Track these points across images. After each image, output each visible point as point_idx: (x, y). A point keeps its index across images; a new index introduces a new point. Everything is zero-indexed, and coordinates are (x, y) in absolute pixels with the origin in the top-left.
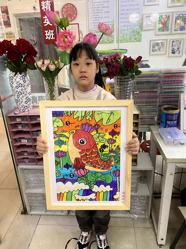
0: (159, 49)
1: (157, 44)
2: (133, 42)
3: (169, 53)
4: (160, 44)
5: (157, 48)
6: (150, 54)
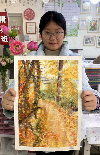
0: (90, 42)
2: (72, 36)
3: (96, 45)
4: (91, 39)
5: (88, 41)
6: (84, 45)
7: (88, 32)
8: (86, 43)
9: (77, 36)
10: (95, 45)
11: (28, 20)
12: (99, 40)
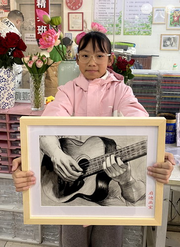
0: (171, 45)
1: (169, 39)
2: (142, 35)
6: (160, 48)
7: (168, 28)
8: (164, 46)
9: (149, 34)
11: (72, 9)
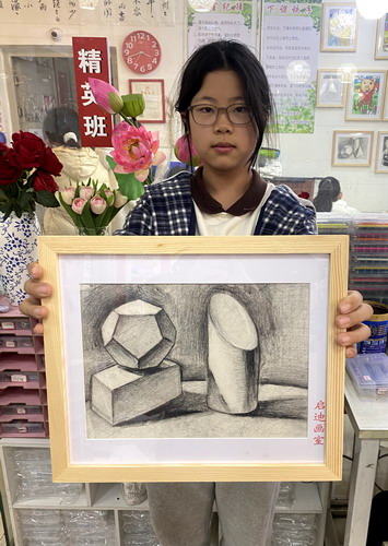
0: (355, 153)
1: (351, 142)
2: (294, 132)
3: (376, 164)
4: (357, 142)
5: (349, 150)
7: (349, 117)
8: (340, 156)
9: (310, 130)
10: (373, 164)
11: (138, 71)
12: (385, 148)
